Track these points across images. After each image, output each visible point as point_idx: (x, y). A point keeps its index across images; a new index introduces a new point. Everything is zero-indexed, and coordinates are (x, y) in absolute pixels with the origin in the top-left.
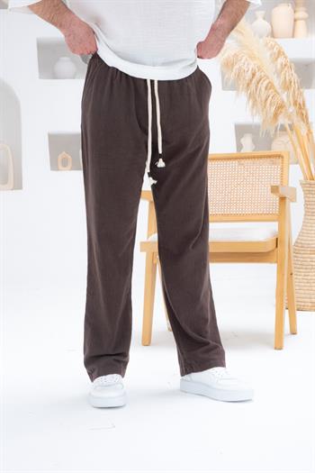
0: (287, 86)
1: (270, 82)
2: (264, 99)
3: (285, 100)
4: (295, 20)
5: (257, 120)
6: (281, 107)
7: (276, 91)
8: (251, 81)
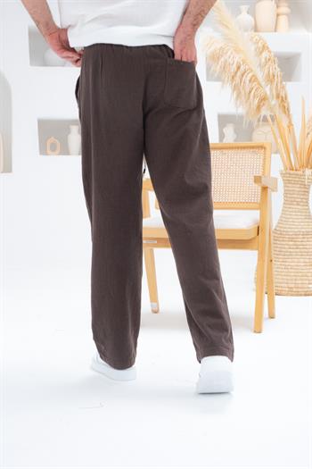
0: (270, 79)
1: (253, 76)
2: (248, 91)
3: (268, 93)
4: (278, 15)
5: (241, 111)
6: (264, 99)
7: (259, 84)
8: (236, 73)
